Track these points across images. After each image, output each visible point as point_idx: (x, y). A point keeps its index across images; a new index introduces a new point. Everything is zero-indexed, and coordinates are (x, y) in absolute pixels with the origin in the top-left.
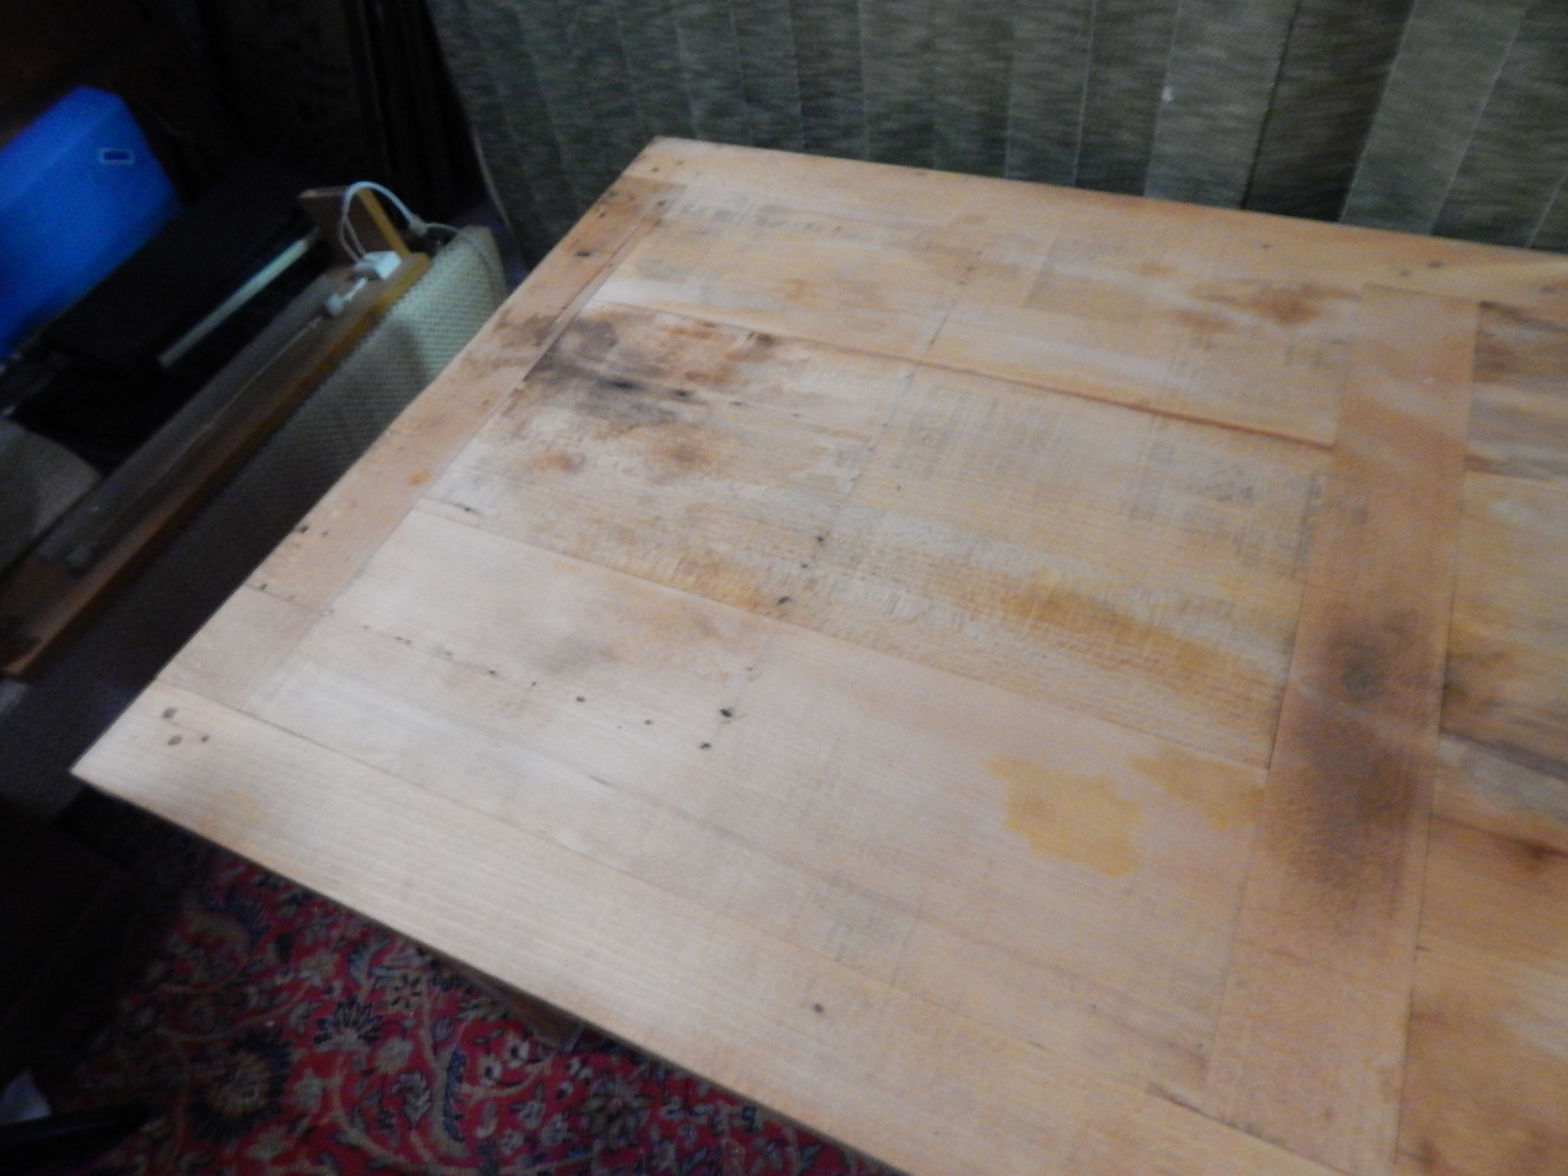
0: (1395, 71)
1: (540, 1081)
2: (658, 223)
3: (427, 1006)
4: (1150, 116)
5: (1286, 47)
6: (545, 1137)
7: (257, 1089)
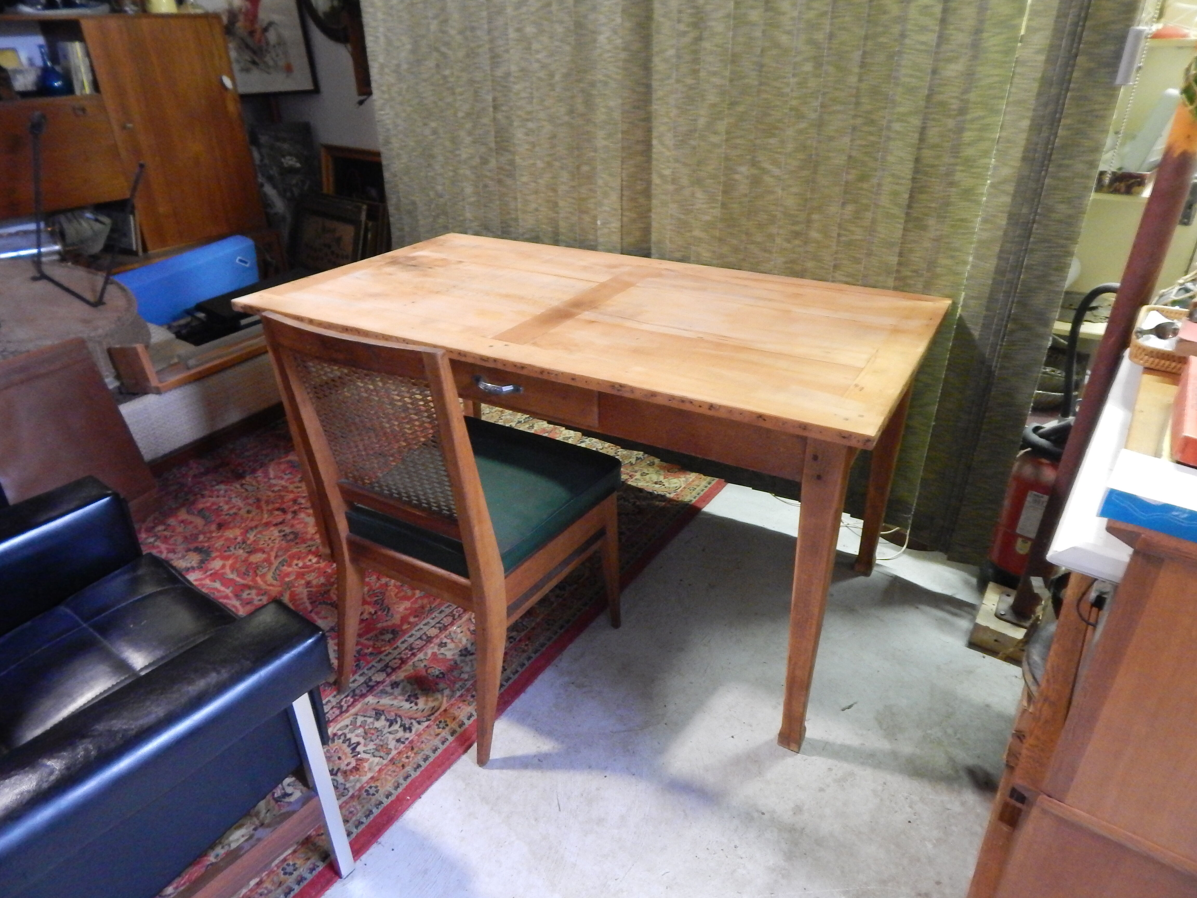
0: (653, 216)
1: (319, 568)
2: (441, 245)
3: (277, 546)
4: (596, 231)
5: (622, 206)
6: (314, 582)
7: (194, 562)
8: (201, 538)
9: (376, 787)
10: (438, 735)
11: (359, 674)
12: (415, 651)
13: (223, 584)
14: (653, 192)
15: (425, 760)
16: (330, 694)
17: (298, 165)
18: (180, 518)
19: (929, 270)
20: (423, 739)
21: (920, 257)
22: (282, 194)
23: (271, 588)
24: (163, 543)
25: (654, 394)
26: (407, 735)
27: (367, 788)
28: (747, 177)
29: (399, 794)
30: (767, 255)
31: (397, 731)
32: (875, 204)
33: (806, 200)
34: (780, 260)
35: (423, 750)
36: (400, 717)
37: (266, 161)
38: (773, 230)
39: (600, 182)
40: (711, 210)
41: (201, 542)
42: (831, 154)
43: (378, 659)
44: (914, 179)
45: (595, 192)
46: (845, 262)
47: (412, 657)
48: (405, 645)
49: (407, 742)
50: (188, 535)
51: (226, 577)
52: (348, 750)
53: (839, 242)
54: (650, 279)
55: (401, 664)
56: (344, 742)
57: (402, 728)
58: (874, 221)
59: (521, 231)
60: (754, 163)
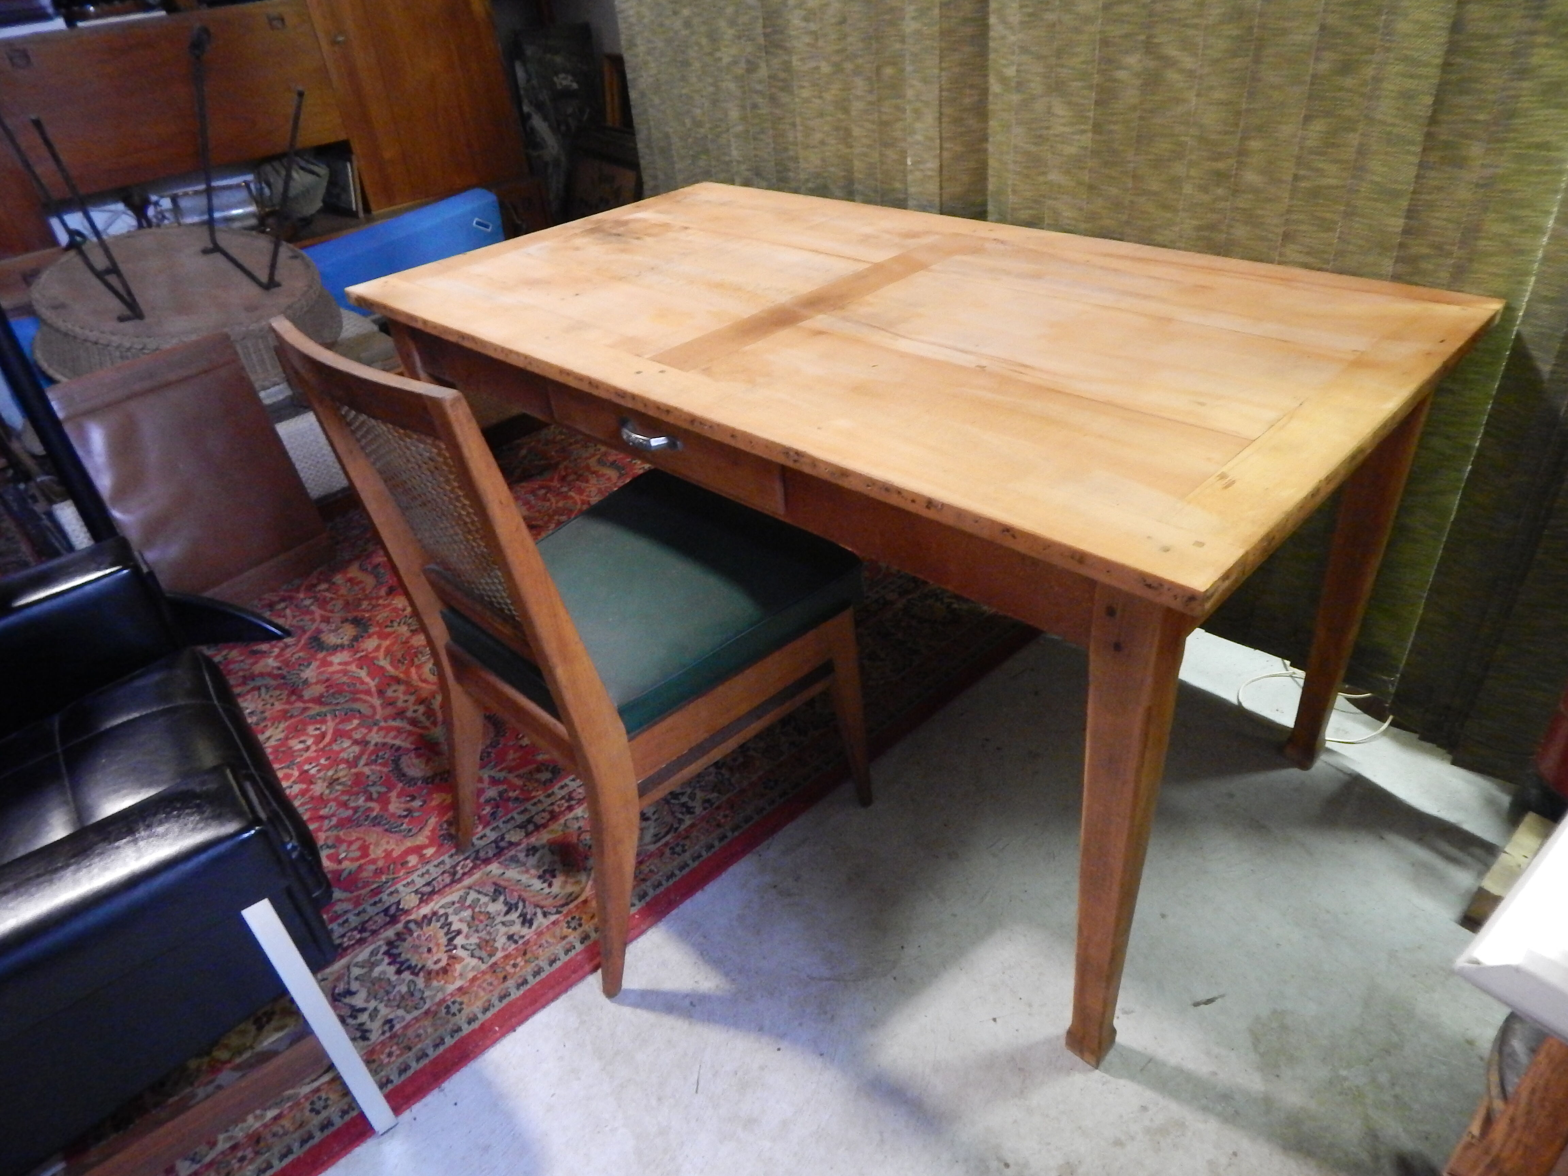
0: (990, 148)
2: (678, 202)
4: (904, 173)
5: (940, 132)
7: (346, 638)
8: (365, 604)
9: (461, 1003)
10: (564, 938)
11: (491, 827)
12: (573, 802)
13: (371, 675)
14: (991, 107)
15: (536, 973)
16: (447, 852)
17: (575, 86)
18: (350, 575)
19: (1463, 243)
20: (543, 941)
21: (1448, 220)
22: (555, 129)
23: (424, 685)
24: (320, 608)
25: (845, 473)
26: (525, 931)
27: (449, 1003)
28: (1137, 75)
29: (486, 1021)
30: (1169, 215)
31: (513, 923)
32: (1367, 117)
33: (1238, 113)
34: (1187, 224)
35: (537, 958)
36: (524, 901)
37: (535, 82)
38: (1179, 169)
39: (910, 93)
40: (1077, 137)
41: (364, 611)
42: (1287, 24)
43: (523, 808)
44: (1446, 66)
45: (904, 111)
46: (1304, 227)
47: (567, 812)
48: (563, 792)
49: (520, 942)
50: (350, 599)
51: (376, 662)
52: (444, 940)
53: (1294, 191)
54: (958, 258)
55: (549, 820)
56: (442, 927)
57: (521, 919)
58: (1362, 151)
59: (803, 176)
60: (1150, 48)
